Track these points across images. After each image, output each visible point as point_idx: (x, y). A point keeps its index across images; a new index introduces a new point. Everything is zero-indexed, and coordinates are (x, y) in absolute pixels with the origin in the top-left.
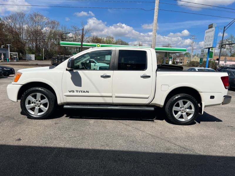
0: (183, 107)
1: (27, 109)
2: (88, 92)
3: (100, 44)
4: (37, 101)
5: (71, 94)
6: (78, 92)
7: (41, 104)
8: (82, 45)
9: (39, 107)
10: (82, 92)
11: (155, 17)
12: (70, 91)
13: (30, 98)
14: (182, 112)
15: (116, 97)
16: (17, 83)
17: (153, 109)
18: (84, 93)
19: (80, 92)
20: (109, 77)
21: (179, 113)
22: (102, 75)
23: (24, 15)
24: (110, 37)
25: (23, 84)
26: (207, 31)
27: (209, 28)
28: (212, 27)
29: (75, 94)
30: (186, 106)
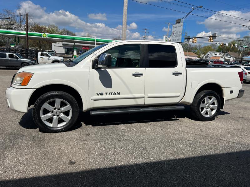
0: (208, 103)
1: (43, 121)
2: (119, 94)
3: (47, 34)
4: (55, 109)
5: (100, 97)
6: (108, 94)
7: (60, 113)
8: (27, 34)
9: (58, 117)
10: (113, 94)
11: (125, 8)
12: (98, 94)
13: (46, 106)
14: (207, 109)
15: (149, 98)
16: (26, 87)
17: (183, 107)
18: (115, 95)
19: (111, 94)
20: (141, 75)
21: (205, 109)
22: (134, 73)
24: (53, 26)
25: (37, 88)
26: (175, 25)
27: (176, 23)
28: (180, 22)
29: (105, 96)
30: (211, 101)
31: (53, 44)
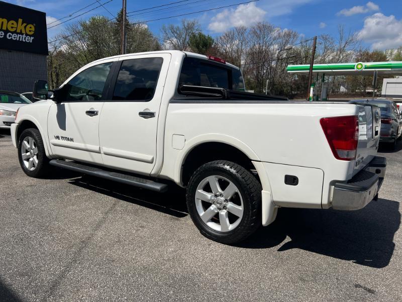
0: (221, 195)
1: (23, 160)
2: (73, 140)
3: (363, 64)
5: (57, 141)
7: (34, 154)
9: (32, 159)
12: (56, 136)
14: (219, 209)
15: (106, 154)
17: (158, 187)
18: (69, 142)
19: (65, 139)
20: (96, 113)
21: (213, 208)
22: (88, 110)
23: (245, 30)
25: (18, 123)
29: (61, 141)
31: (385, 80)
